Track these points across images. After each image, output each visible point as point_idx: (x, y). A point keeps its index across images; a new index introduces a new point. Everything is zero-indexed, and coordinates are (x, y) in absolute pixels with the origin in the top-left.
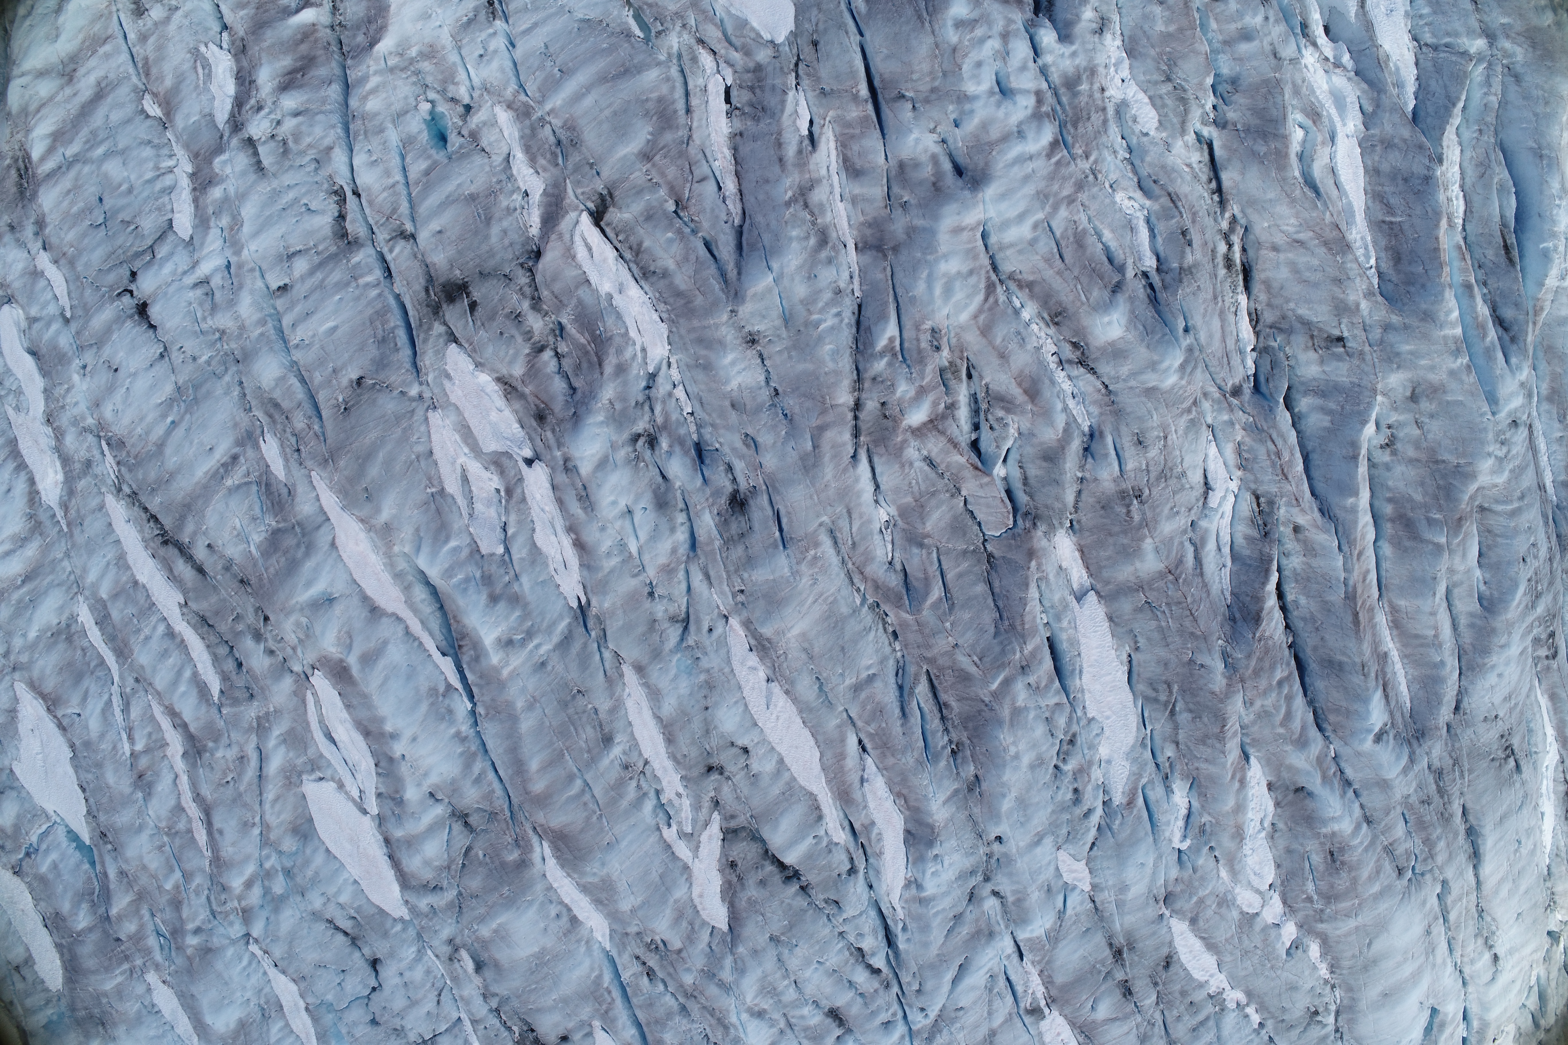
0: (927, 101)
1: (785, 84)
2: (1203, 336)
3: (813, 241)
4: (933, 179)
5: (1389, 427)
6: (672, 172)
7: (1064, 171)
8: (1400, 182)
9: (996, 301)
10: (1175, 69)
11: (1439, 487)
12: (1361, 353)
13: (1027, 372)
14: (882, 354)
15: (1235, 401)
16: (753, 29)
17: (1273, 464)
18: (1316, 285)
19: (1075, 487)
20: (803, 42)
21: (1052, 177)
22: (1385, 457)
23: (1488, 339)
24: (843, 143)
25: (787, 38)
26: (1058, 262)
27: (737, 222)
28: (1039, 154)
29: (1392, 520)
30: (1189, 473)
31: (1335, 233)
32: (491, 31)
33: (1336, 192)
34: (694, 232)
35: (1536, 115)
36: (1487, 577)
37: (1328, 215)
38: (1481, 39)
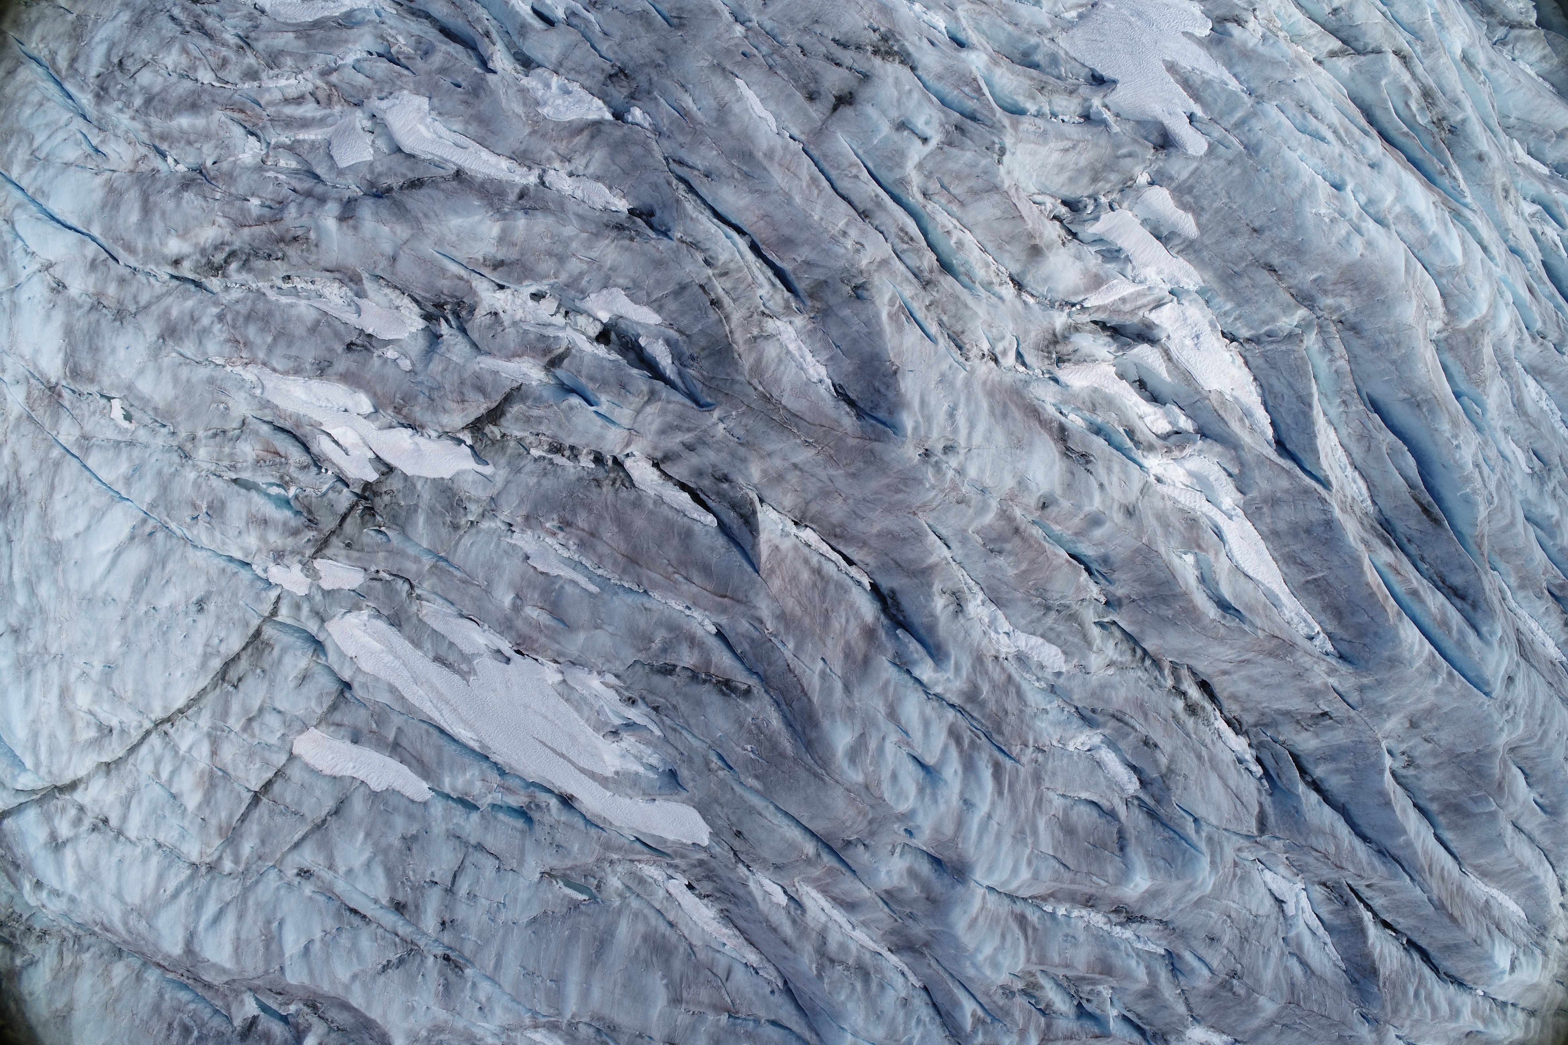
0: (872, 834)
1: (740, 878)
2: (1213, 820)
3: (859, 986)
4: (924, 895)
5: (1403, 753)
6: (704, 995)
7: (1019, 787)
8: (1304, 536)
9: (1035, 929)
10: (1048, 595)
11: (1469, 773)
12: (1349, 719)
13: (1092, 958)
14: (974, 1030)
15: (1265, 838)
16: (674, 842)
17: (1326, 864)
18: (1279, 686)
19: (1181, 1000)
20: (728, 836)
21: (1015, 809)
22: (1411, 772)
23: (1454, 632)
24: (824, 891)
25: (711, 839)
26: (1067, 875)
27: (780, 985)
28: (993, 804)
29: (1442, 813)
30: (1261, 912)
31: (1274, 642)
32: (469, 984)
33: (1251, 586)
34: (757, 1021)
35: (1393, 362)
36: (1541, 790)
37: (1260, 632)
38: (1298, 308)
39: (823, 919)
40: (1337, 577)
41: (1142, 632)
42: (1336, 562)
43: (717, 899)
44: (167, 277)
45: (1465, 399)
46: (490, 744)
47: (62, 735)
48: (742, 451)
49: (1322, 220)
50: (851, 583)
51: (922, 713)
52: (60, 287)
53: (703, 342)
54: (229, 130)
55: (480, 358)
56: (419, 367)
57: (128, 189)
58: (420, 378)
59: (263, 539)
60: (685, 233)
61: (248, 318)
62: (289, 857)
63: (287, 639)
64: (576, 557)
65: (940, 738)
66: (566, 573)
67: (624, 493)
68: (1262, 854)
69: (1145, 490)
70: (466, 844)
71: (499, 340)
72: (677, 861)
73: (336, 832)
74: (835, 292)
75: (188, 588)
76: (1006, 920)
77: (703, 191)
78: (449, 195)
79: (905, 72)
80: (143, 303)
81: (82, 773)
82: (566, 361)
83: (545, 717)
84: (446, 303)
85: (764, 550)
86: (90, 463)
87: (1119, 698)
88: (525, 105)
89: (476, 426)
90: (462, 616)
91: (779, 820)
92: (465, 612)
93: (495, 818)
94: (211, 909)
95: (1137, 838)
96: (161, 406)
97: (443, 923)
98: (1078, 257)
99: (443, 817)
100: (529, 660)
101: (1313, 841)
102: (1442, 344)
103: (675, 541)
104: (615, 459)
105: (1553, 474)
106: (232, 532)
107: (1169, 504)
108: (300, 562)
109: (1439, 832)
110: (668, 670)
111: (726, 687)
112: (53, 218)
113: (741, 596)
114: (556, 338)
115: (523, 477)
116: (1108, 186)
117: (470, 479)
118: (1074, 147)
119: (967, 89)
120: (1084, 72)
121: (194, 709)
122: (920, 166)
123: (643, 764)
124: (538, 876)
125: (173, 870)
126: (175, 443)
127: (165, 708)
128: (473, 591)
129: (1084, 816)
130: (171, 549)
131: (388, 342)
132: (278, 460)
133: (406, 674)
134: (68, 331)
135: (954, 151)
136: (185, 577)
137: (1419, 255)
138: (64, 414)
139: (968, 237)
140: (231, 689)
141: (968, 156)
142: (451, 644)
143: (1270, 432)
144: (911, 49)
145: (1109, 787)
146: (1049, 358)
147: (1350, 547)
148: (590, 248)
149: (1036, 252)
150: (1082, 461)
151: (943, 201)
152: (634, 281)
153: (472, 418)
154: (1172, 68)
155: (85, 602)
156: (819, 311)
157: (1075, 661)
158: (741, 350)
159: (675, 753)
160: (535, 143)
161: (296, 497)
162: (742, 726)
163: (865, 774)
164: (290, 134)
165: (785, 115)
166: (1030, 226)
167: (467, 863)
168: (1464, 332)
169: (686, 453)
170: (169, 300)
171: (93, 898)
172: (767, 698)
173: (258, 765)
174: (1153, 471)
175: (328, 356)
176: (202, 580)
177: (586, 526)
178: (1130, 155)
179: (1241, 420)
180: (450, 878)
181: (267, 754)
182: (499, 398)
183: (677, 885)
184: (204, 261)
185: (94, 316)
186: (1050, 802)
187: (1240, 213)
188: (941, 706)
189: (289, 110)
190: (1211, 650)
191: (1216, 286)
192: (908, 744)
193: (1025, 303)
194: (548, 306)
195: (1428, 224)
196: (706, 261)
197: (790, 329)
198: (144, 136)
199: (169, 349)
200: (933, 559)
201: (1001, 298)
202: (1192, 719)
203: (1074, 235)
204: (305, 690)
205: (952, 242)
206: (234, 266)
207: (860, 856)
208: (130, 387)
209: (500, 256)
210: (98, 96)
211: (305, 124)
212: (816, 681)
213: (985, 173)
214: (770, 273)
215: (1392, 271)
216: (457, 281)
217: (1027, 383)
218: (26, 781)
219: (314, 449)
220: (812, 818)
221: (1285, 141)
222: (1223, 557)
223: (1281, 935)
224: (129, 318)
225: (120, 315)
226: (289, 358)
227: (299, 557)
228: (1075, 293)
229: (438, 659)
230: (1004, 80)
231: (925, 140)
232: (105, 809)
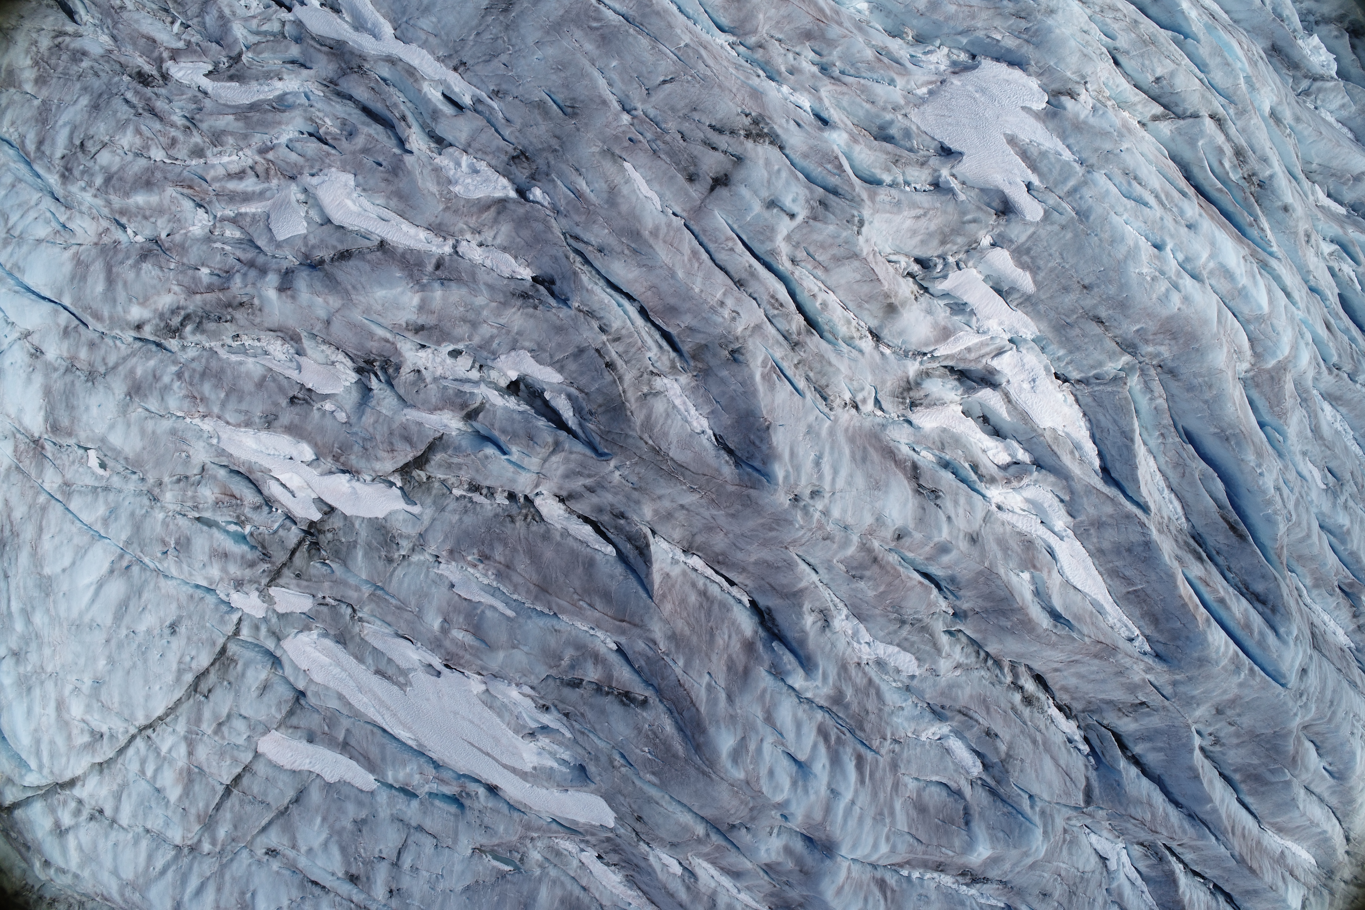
0: (753, 819)
2: (1046, 796)
4: (798, 868)
5: (1210, 734)
7: (878, 775)
8: (1126, 554)
9: (893, 891)
10: (903, 611)
11: (1267, 750)
12: (1164, 708)
15: (1091, 809)
16: (584, 824)
17: (1142, 829)
18: (1104, 681)
20: (631, 820)
21: (875, 794)
22: (1217, 748)
23: (1256, 634)
25: (616, 822)
26: (920, 848)
28: (856, 791)
29: (1244, 781)
30: (1087, 869)
31: (1099, 646)
33: (1080, 596)
35: (1206, 402)
36: (1330, 759)
37: (1086, 639)
38: (1122, 355)
39: (713, 884)
40: (1154, 590)
41: (984, 638)
42: (1153, 577)
43: (623, 867)
44: (131, 339)
45: (1268, 429)
46: (426, 743)
47: (60, 742)
48: (636, 495)
49: (1144, 279)
50: (732, 601)
51: (795, 716)
52: (37, 353)
53: (600, 400)
54: (179, 205)
55: (406, 411)
56: (354, 420)
57: (93, 262)
58: (355, 429)
59: (224, 570)
60: (582, 302)
61: (203, 375)
62: (258, 840)
63: (249, 654)
64: (495, 584)
65: (810, 736)
66: (487, 599)
67: (535, 527)
68: (1088, 821)
69: (987, 518)
70: (408, 826)
71: (422, 395)
72: (588, 838)
73: (297, 817)
74: (714, 355)
75: (162, 614)
76: (868, 885)
77: (597, 264)
78: (375, 267)
79: (774, 152)
80: (111, 364)
81: (79, 772)
82: (481, 415)
83: (472, 722)
84: (375, 360)
85: (657, 578)
86: (73, 506)
87: (964, 696)
88: (438, 183)
89: (404, 470)
90: (398, 635)
91: (673, 808)
92: (400, 632)
93: (432, 804)
94: (194, 883)
95: (980, 813)
96: (131, 456)
97: (391, 891)
98: (929, 312)
99: (388, 805)
100: (457, 674)
101: (1132, 811)
102: (1249, 382)
103: (580, 570)
104: (526, 497)
105: (1345, 488)
106: (198, 565)
107: (1008, 528)
108: (257, 589)
109: (1241, 796)
110: (576, 684)
111: (626, 698)
112: (28, 289)
113: (637, 620)
114: (472, 394)
115: (446, 514)
116: (955, 248)
117: (401, 518)
118: (925, 215)
119: (829, 167)
120: (934, 144)
121: (172, 716)
122: (788, 238)
123: (557, 760)
124: (470, 851)
125: (160, 852)
126: (145, 489)
127: (147, 717)
128: (406, 615)
129: (935, 796)
130: (146, 581)
131: (326, 397)
132: (234, 502)
133: (351, 683)
134: (47, 392)
135: (819, 225)
136: (158, 605)
137: (1230, 304)
138: (47, 465)
139: (832, 298)
140: (202, 699)
141: (831, 228)
142: (390, 660)
143: (1097, 463)
144: (779, 131)
145: (956, 771)
146: (903, 403)
147: (1166, 565)
148: (499, 315)
149: (891, 309)
150: (932, 496)
151: (810, 267)
152: (538, 344)
153: (401, 464)
154: (1012, 141)
155: (74, 628)
156: (701, 370)
157: (927, 666)
158: (633, 408)
159: (584, 752)
160: (448, 218)
161: (251, 534)
162: (640, 731)
163: (747, 772)
164: (234, 208)
165: (668, 195)
166: (886, 287)
167: (409, 842)
168: (1268, 371)
169: (587, 494)
170: (134, 360)
171: (94, 875)
172: (661, 707)
173: (228, 762)
174: (994, 501)
175: (274, 410)
176: (174, 606)
177: (502, 559)
178: (974, 221)
179: (1072, 453)
180: (395, 855)
181: (236, 753)
182: (423, 447)
183: (589, 856)
184: (162, 325)
185: (69, 378)
186: (906, 786)
187: (1072, 272)
188: (811, 708)
189: (232, 185)
190: (1044, 654)
191: (1050, 335)
192: (783, 744)
193: (882, 354)
194: (464, 362)
195: (1239, 278)
196: (601, 328)
197: (676, 385)
198: (106, 211)
199: (135, 405)
200: (803, 585)
201: (861, 351)
202: (1028, 709)
203: (926, 290)
204: (266, 698)
205: (818, 304)
206: (189, 328)
207: (744, 837)
208: (103, 440)
209: (420, 322)
210: (63, 176)
211: (247, 198)
212: (703, 693)
213: (846, 243)
214: (657, 336)
215: (1205, 322)
216: (383, 343)
217: (884, 426)
218: (32, 779)
219: (266, 492)
220: (701, 807)
221: (1112, 207)
222: (1055, 574)
223: (1104, 886)
224: (100, 379)
225: (91, 376)
226: (240, 412)
227: (256, 585)
228: (927, 345)
229: (378, 672)
230: (863, 156)
231: (792, 216)
232: (100, 802)
